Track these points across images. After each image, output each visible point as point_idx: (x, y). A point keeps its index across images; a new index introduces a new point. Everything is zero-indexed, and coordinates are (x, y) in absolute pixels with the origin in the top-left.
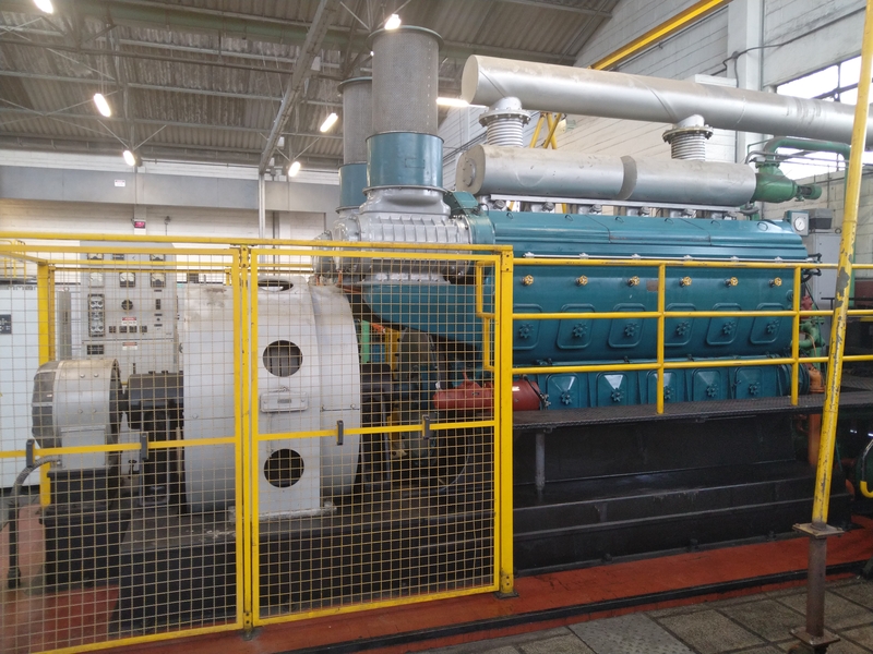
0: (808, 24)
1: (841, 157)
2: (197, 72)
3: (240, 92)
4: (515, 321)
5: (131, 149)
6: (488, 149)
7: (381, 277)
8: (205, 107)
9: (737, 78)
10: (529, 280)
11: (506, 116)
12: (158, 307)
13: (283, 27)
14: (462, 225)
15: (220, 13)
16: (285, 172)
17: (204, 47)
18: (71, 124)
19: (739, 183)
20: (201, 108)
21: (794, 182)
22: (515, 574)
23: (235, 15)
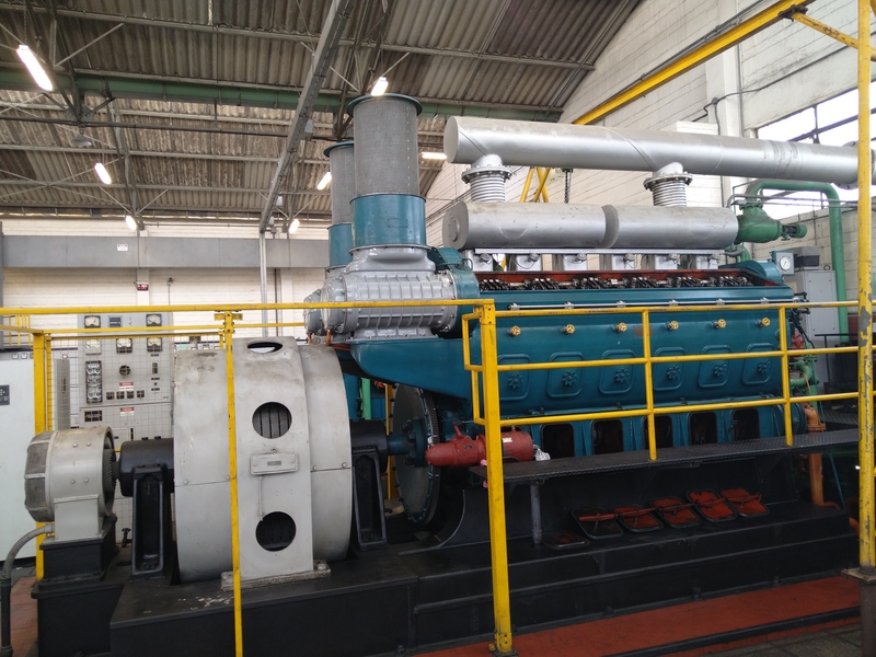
0: (782, 70)
1: (824, 197)
2: (196, 138)
3: (238, 155)
4: (501, 374)
5: (133, 215)
6: (471, 207)
7: (369, 334)
8: (205, 170)
9: (718, 123)
10: (516, 330)
11: (487, 173)
12: (155, 371)
13: (277, 92)
14: (446, 280)
15: (215, 82)
16: (286, 230)
17: (202, 114)
18: (74, 192)
19: (721, 226)
20: (201, 171)
21: (778, 222)
22: (514, 632)
23: (230, 84)
